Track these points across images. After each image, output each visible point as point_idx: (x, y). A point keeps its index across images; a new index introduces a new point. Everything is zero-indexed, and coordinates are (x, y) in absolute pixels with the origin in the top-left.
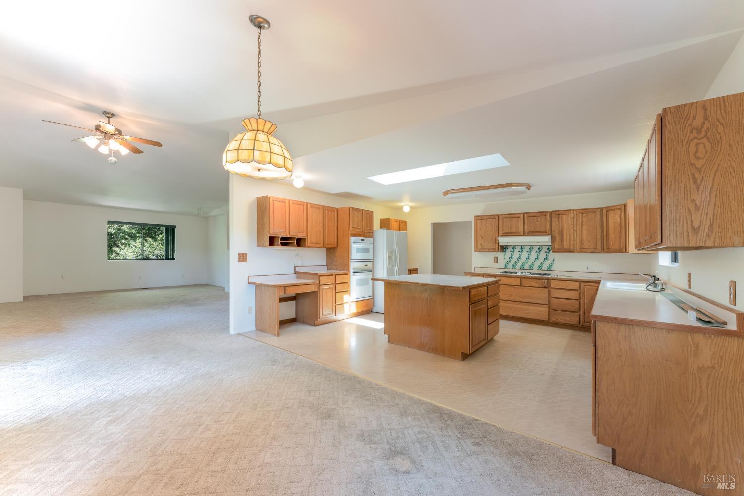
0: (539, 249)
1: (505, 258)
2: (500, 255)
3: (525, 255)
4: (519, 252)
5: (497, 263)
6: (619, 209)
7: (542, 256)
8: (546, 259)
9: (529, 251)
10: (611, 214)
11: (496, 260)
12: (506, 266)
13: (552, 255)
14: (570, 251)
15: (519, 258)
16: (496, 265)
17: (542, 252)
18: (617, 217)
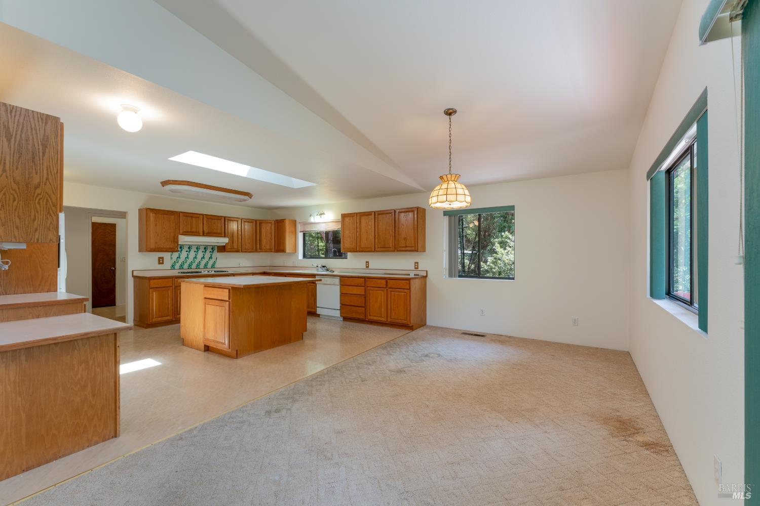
0: (205, 248)
1: (171, 258)
2: (166, 256)
3: (192, 254)
4: (187, 251)
5: (163, 263)
6: (269, 223)
7: (208, 255)
8: (211, 258)
9: (196, 250)
10: (264, 226)
11: (161, 261)
12: (173, 267)
13: (216, 254)
14: (237, 251)
15: (187, 257)
16: (161, 267)
17: (208, 252)
18: (268, 228)
